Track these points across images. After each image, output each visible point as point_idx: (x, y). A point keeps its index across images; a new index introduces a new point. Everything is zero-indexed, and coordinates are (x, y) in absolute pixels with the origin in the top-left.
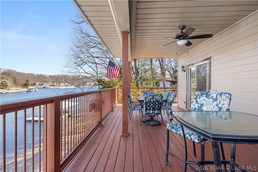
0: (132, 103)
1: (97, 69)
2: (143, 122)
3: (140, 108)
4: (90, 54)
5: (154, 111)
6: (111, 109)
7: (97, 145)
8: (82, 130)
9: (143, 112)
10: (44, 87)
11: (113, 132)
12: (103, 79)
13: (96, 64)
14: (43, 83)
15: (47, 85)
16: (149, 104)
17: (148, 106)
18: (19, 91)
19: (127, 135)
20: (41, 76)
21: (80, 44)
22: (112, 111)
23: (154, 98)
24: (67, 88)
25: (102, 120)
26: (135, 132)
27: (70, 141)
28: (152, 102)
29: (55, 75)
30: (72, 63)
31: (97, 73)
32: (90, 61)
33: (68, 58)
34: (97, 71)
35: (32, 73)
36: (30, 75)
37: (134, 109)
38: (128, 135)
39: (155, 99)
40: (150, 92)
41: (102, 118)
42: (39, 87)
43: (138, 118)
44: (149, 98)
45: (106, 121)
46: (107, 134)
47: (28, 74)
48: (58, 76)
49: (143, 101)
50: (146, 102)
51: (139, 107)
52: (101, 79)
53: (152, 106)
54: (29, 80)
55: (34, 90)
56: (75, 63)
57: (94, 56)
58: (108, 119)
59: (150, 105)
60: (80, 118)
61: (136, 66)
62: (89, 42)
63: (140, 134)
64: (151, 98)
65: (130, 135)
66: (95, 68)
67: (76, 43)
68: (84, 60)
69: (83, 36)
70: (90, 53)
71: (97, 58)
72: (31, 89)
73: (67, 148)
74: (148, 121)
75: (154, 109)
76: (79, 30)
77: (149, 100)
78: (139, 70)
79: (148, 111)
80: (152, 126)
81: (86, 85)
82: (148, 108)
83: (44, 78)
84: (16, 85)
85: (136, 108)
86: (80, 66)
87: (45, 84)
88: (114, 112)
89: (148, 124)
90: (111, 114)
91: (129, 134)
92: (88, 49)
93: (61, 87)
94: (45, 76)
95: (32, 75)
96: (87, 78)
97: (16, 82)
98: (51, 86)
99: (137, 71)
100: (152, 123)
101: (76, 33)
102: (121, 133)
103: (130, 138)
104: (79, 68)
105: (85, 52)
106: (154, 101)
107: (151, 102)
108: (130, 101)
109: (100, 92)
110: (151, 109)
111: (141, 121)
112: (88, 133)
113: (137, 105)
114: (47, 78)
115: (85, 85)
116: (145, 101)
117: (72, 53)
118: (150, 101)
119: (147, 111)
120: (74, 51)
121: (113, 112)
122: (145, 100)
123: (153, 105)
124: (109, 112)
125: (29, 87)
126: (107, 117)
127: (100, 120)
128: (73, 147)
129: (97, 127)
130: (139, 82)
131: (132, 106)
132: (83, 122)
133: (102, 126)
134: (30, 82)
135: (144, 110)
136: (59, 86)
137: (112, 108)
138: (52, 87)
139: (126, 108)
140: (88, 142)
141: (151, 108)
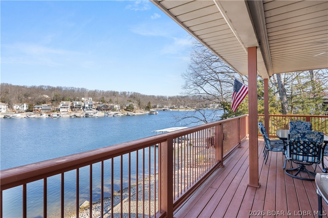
0: (268, 141)
1: (221, 89)
2: (287, 171)
3: (282, 149)
4: (212, 70)
5: (305, 158)
6: (238, 145)
7: (214, 190)
8: (203, 163)
9: (287, 156)
10: (164, 110)
11: (238, 178)
12: (229, 102)
13: (220, 82)
14: (163, 105)
15: (166, 108)
16: (297, 145)
17: (296, 149)
18: (142, 113)
19: (256, 186)
20: (161, 98)
21: (200, 60)
22: (240, 147)
23: (306, 138)
24: (187, 110)
25: (223, 159)
26: (271, 184)
27: (189, 174)
28: (302, 143)
29: (174, 97)
30: (191, 83)
31: (222, 94)
32: (212, 79)
33: (187, 78)
34: (222, 90)
35: (153, 95)
36: (152, 98)
37: (272, 149)
38: (259, 187)
39: (308, 139)
40: (303, 124)
41: (223, 157)
42: (160, 109)
43: (280, 164)
44: (296, 136)
45: (230, 160)
46: (229, 178)
47: (150, 96)
48: (178, 96)
49: (286, 139)
50: (290, 142)
51: (280, 147)
52: (226, 101)
53: (301, 149)
54: (151, 102)
55: (155, 113)
56: (195, 83)
57: (218, 71)
58: (232, 158)
59: (299, 147)
60: (201, 148)
61: (281, 82)
62: (210, 56)
63: (278, 189)
64: (300, 137)
65: (261, 187)
66: (219, 88)
67: (195, 59)
68: (205, 78)
69: (204, 49)
70: (212, 68)
71: (222, 73)
72: (152, 112)
73: (186, 182)
74: (296, 170)
75: (306, 154)
76: (199, 44)
77: (296, 140)
78: (286, 87)
79: (295, 156)
80: (302, 179)
81: (209, 107)
82: (295, 151)
83: (164, 100)
84: (140, 108)
85: (275, 149)
86: (201, 86)
87: (165, 106)
88: (242, 148)
89: (296, 175)
90: (238, 152)
91: (260, 185)
92: (210, 64)
93: (181, 110)
94: (165, 97)
95: (153, 97)
96: (209, 100)
97: (141, 104)
98: (170, 108)
99: (282, 89)
100: (303, 175)
101: (196, 47)
102: (248, 182)
103: (261, 192)
104: (199, 88)
105: (206, 69)
106: (305, 142)
107: (300, 144)
108: (265, 137)
109: (220, 124)
110: (301, 154)
111: (284, 169)
112: (204, 174)
113: (277, 143)
114: (166, 100)
115: (207, 107)
116: (288, 141)
117: (191, 72)
118: (299, 142)
119: (293, 156)
120: (194, 69)
121: (240, 149)
122: (289, 139)
123: (304, 147)
124: (235, 148)
125: (151, 110)
126: (231, 156)
127: (220, 159)
128: (187, 187)
129: (216, 167)
130: (286, 106)
131: (269, 145)
132: (204, 155)
133: (223, 167)
134: (152, 105)
135: (287, 154)
136: (179, 109)
137: (240, 144)
138: (171, 110)
139: (254, 149)
140: (204, 184)
141: (300, 152)
